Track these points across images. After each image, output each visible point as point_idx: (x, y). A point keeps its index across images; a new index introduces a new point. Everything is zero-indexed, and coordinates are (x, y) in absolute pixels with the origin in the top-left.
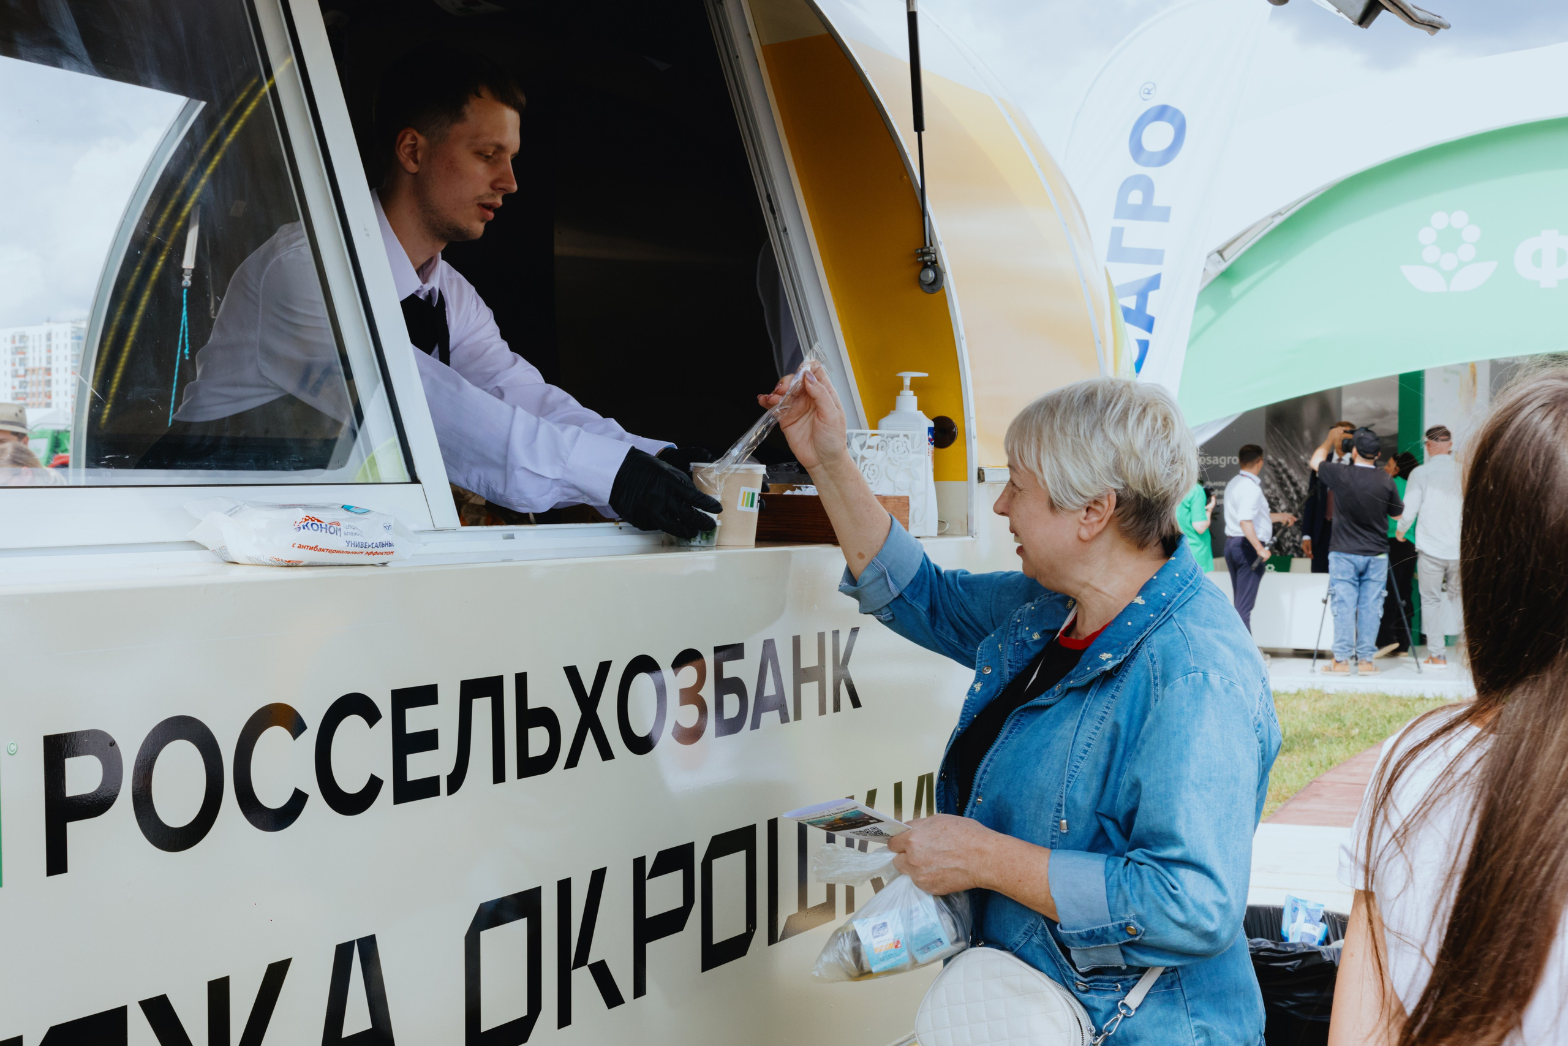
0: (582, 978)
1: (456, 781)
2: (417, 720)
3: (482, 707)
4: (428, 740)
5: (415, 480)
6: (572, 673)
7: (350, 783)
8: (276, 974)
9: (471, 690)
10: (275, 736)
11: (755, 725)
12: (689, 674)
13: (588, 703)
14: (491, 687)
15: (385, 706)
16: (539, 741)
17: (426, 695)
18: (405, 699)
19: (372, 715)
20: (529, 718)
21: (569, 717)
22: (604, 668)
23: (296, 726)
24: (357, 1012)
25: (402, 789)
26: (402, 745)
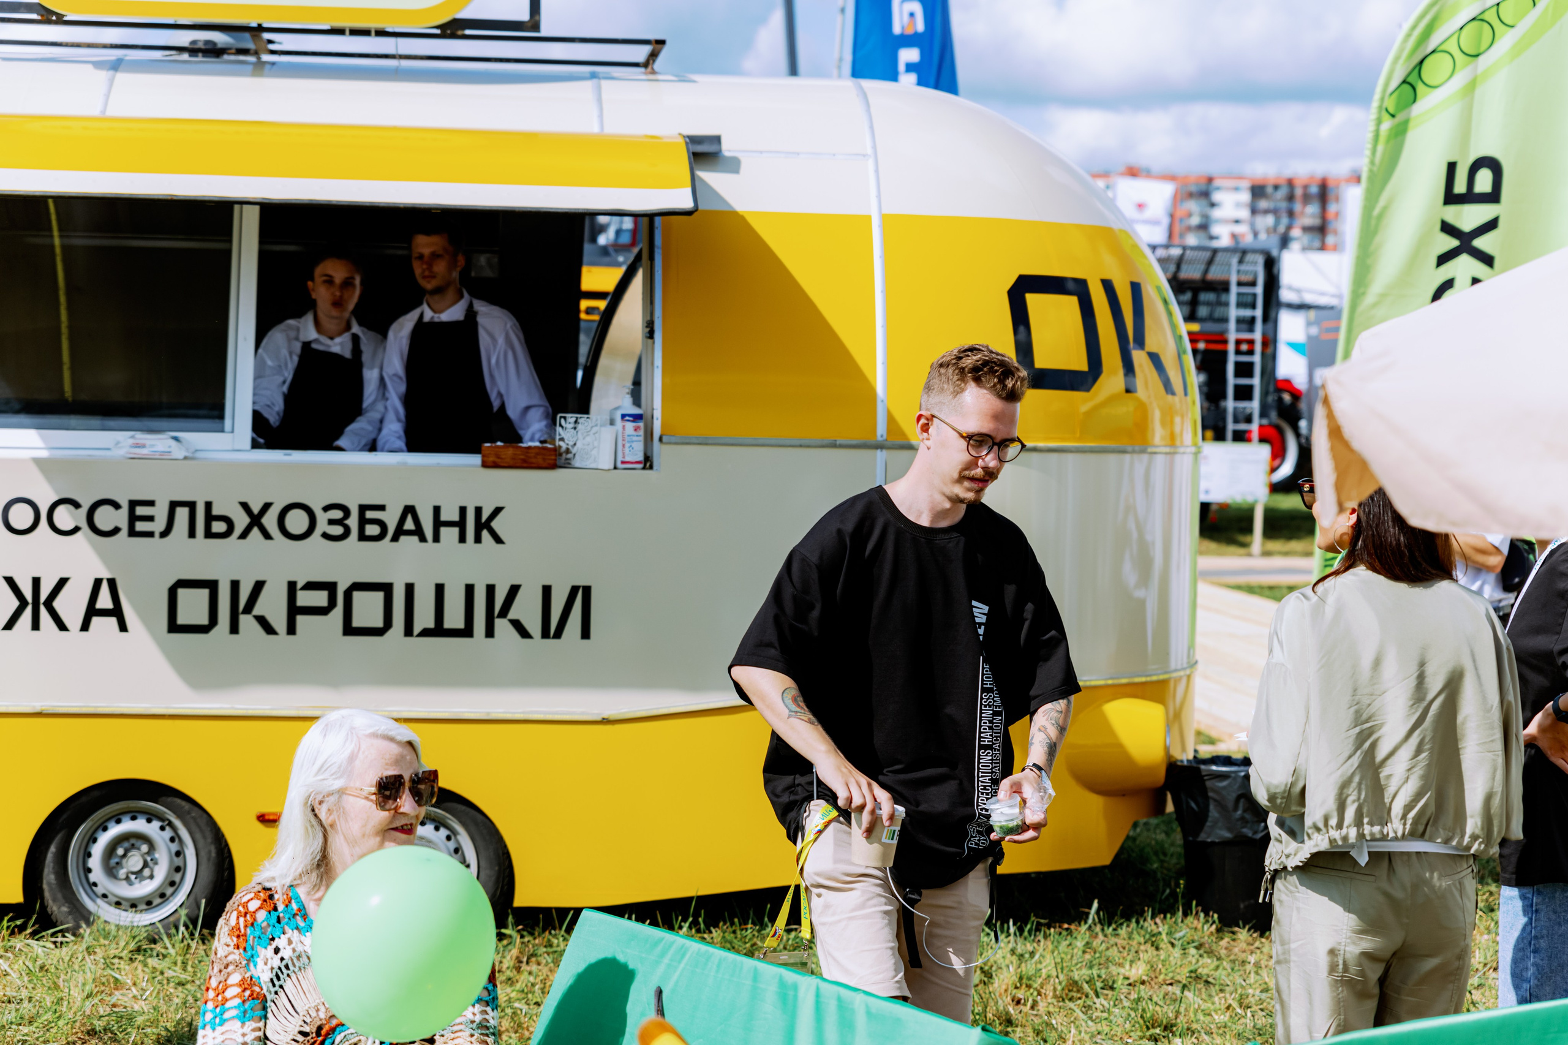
1: (164, 534)
2: (140, 511)
3: (182, 514)
5: (229, 430)
6: (245, 506)
7: (105, 526)
8: (62, 582)
9: (174, 505)
10: (67, 507)
11: (395, 539)
12: (337, 514)
13: (255, 517)
14: (191, 506)
15: (124, 504)
16: (219, 527)
17: (147, 502)
18: (133, 504)
19: (117, 507)
20: (213, 518)
21: (241, 521)
23: (76, 505)
24: (104, 601)
25: (133, 533)
26: (133, 518)
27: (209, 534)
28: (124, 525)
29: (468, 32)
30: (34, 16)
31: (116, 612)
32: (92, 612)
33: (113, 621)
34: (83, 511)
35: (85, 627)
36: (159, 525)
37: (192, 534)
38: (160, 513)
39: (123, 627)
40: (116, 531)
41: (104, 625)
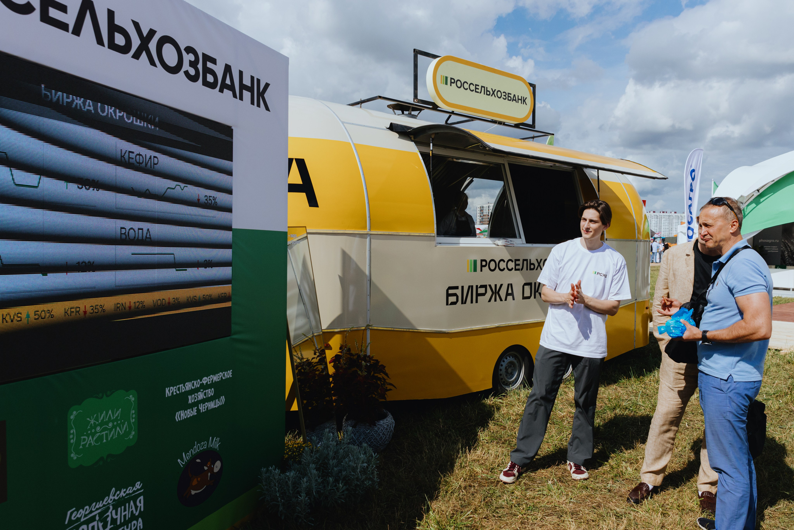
0: (537, 294)
1: (522, 269)
2: (517, 262)
3: (525, 262)
4: (519, 265)
5: (521, 238)
6: (537, 260)
7: (510, 268)
8: (501, 285)
9: (524, 260)
10: (502, 262)
13: (539, 264)
14: (527, 260)
15: (514, 261)
16: (532, 266)
17: (519, 260)
18: (516, 260)
19: (512, 261)
20: (531, 264)
21: (536, 265)
22: (541, 260)
23: (504, 261)
24: (510, 291)
25: (516, 270)
26: (516, 265)
27: (531, 269)
28: (514, 268)
29: (521, 126)
30: (431, 107)
31: (512, 294)
32: (507, 294)
33: (511, 297)
34: (506, 263)
35: (506, 300)
36: (520, 267)
37: (527, 270)
38: (520, 263)
39: (514, 299)
40: (512, 269)
41: (510, 298)
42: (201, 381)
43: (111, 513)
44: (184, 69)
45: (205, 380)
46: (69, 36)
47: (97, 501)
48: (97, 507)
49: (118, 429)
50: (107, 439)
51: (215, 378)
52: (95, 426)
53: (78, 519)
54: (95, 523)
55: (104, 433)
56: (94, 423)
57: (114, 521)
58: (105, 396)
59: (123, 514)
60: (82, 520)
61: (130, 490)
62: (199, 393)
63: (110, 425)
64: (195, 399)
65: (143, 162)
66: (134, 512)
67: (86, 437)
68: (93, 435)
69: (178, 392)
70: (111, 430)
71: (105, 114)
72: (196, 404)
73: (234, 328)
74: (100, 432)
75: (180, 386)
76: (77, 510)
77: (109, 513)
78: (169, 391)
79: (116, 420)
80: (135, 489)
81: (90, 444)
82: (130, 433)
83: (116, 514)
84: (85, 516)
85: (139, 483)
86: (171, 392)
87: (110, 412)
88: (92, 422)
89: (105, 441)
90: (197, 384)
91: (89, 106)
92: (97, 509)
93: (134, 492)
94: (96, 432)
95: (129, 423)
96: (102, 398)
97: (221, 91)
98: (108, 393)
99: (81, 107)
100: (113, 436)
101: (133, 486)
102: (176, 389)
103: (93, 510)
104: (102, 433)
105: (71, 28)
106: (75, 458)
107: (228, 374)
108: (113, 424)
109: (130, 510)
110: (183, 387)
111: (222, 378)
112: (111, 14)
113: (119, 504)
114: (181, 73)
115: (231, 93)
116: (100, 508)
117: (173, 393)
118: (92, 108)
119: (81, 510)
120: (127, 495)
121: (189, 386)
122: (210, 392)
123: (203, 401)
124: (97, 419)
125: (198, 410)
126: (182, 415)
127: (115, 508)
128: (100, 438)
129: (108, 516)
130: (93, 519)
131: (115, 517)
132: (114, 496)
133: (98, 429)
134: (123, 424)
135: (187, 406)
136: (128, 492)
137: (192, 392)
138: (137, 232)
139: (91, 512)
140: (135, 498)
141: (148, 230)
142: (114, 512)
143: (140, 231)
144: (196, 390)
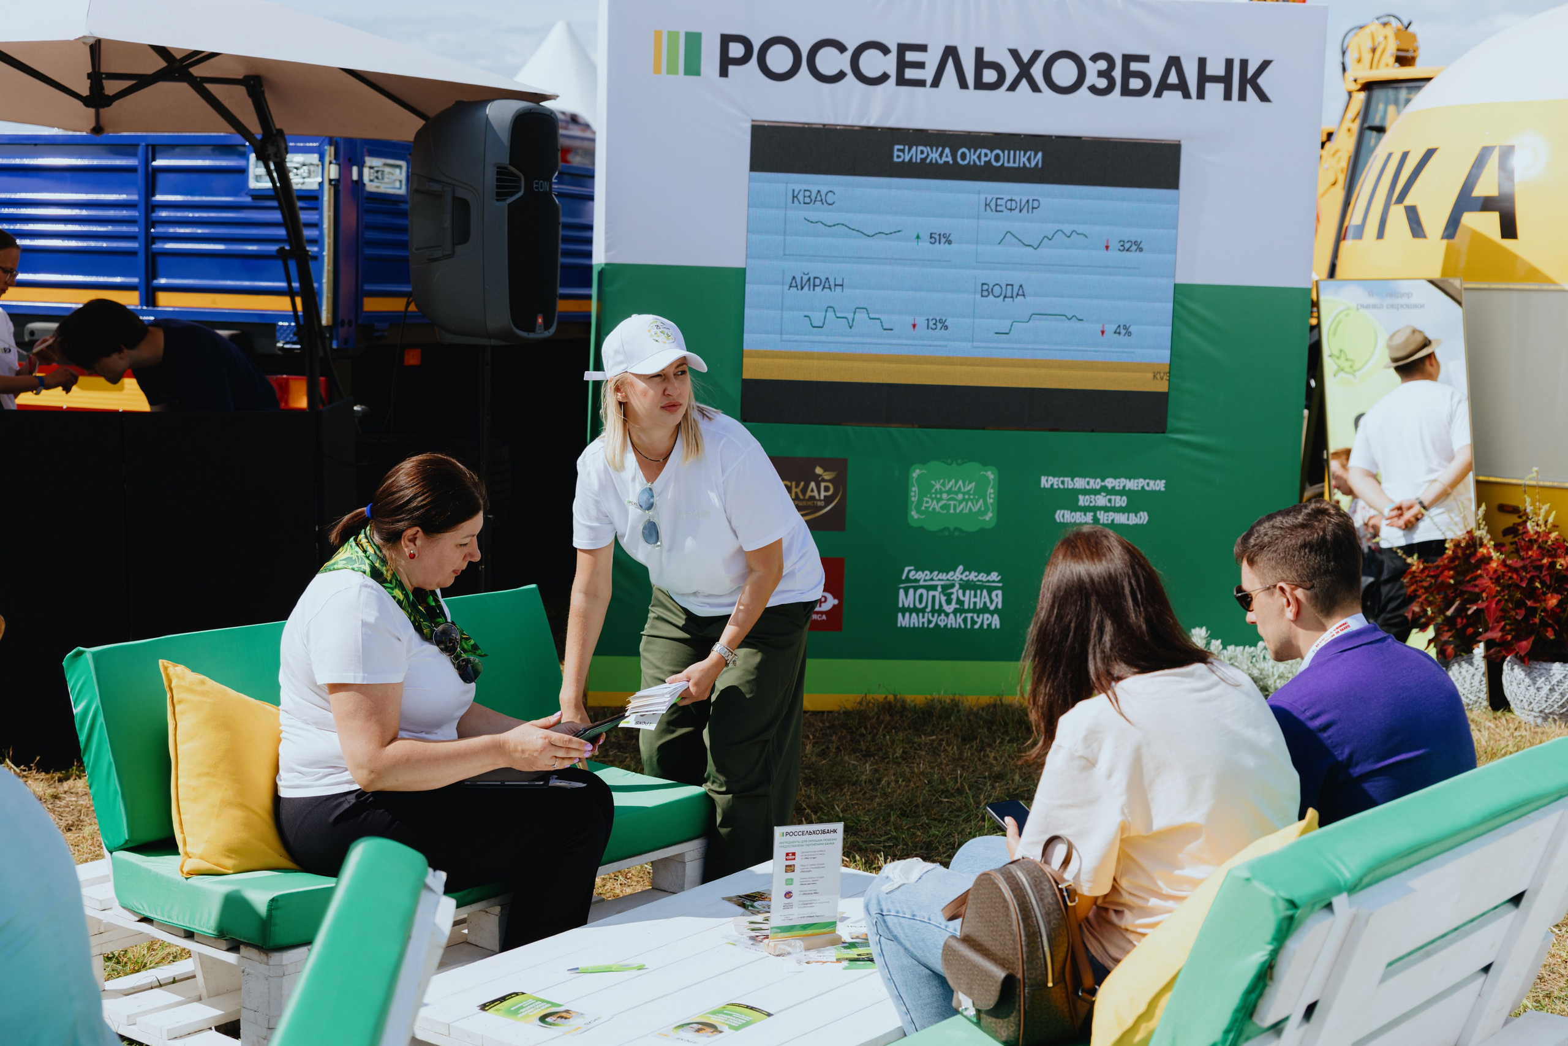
42: (1103, 481)
43: (957, 591)
44: (1089, 81)
45: (1110, 483)
46: (927, 90)
47: (941, 571)
48: (940, 577)
49: (970, 504)
50: (955, 509)
51: (1133, 485)
52: (941, 492)
53: (916, 581)
54: (936, 593)
55: (952, 503)
56: (940, 489)
57: (960, 602)
58: (954, 463)
59: (973, 600)
60: (922, 583)
61: (983, 577)
62: (1098, 496)
63: (960, 496)
64: (1091, 502)
65: (1016, 207)
66: (988, 604)
67: (930, 501)
68: (939, 500)
69: (1061, 486)
70: (960, 502)
71: (966, 162)
72: (1095, 509)
73: (1171, 421)
74: (948, 500)
75: (1066, 479)
76: (917, 570)
77: (954, 590)
78: (1047, 481)
79: (968, 492)
80: (989, 578)
81: (934, 509)
82: (985, 513)
83: (964, 595)
84: (925, 580)
85: (996, 574)
86: (1050, 483)
87: (960, 482)
88: (938, 486)
89: (952, 511)
90: (1095, 484)
91: (947, 156)
92: (939, 580)
93: (988, 581)
94: (941, 499)
95: (985, 502)
96: (950, 464)
97: (1158, 94)
98: (959, 461)
99: (936, 160)
100: (963, 509)
101: (988, 574)
102: (1058, 481)
103: (934, 578)
104: (949, 502)
105: (929, 83)
106: (916, 517)
107: (1159, 485)
108: (964, 497)
109: (983, 600)
110: (1070, 482)
111: (1143, 487)
112: (979, 52)
113: (966, 586)
114: (1084, 90)
115: (1179, 94)
116: (942, 580)
117: (1052, 485)
118: (950, 160)
119: (920, 573)
120: (978, 581)
121: (1080, 483)
122: (1120, 501)
123: (1106, 509)
124: (943, 485)
125: (1096, 520)
126: (1064, 516)
127: (962, 587)
128: (946, 507)
129: (952, 593)
130: (934, 588)
131: (961, 598)
132: (962, 574)
133: (945, 496)
134: (977, 501)
135: (1075, 508)
136: (980, 577)
137: (1085, 492)
138: (1004, 288)
139: (932, 579)
140: (990, 590)
141: (1021, 286)
142: (960, 592)
143: (1009, 288)
144: (1095, 492)
